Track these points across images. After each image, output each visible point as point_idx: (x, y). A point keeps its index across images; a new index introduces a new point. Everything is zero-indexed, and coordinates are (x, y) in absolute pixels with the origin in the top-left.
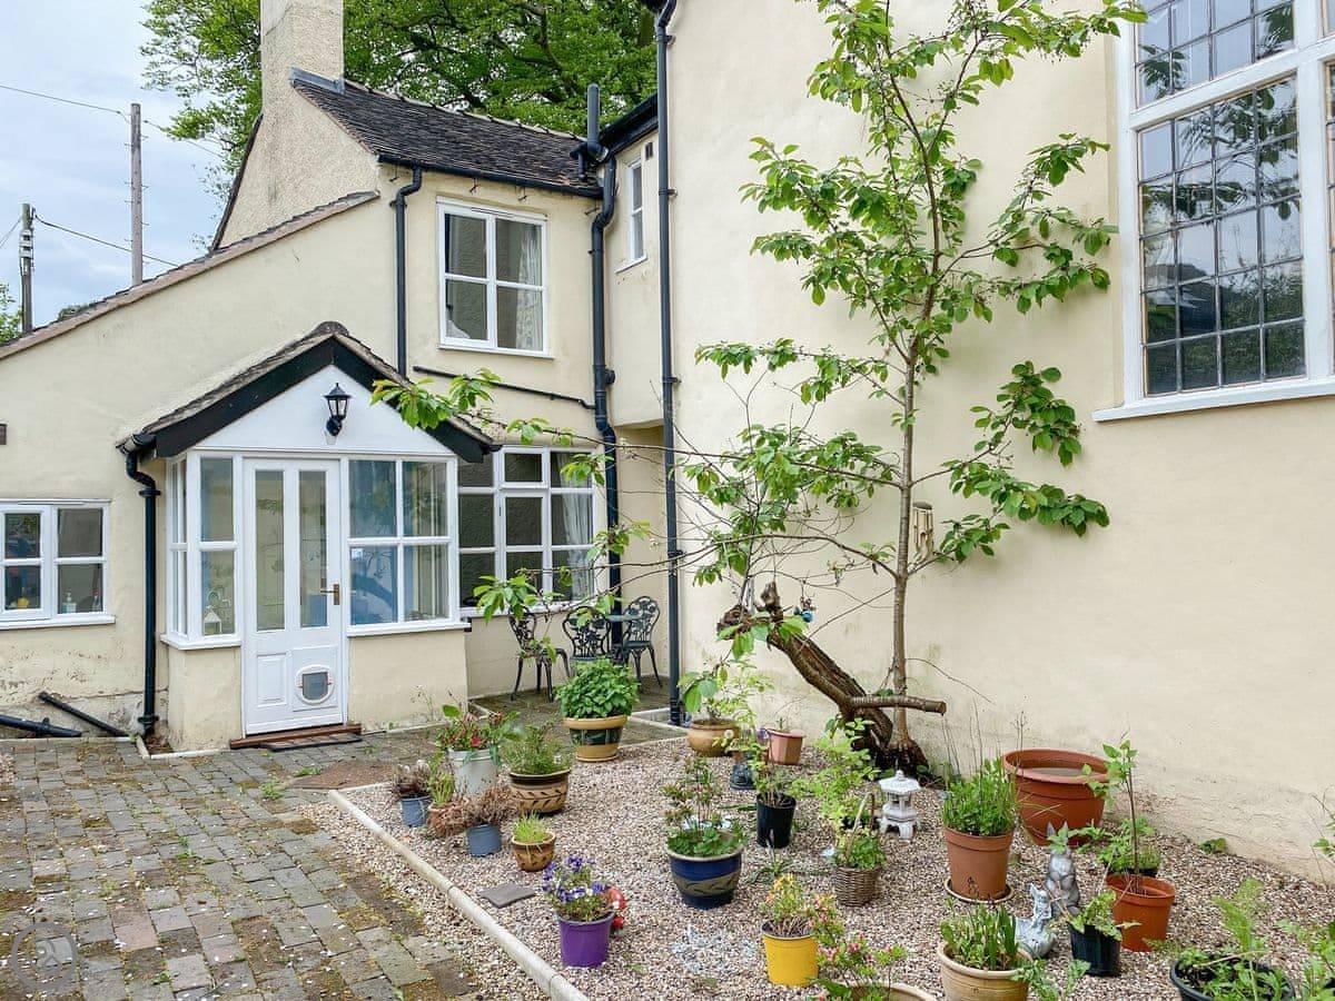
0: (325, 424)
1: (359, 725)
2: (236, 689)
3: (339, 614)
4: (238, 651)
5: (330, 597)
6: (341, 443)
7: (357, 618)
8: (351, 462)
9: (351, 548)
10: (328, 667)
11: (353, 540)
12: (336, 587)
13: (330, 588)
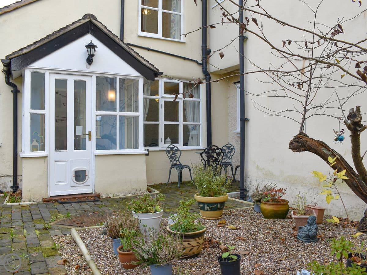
0: (86, 59)
1: (99, 194)
2: (45, 176)
3: (91, 145)
4: (46, 159)
5: (87, 137)
6: (93, 68)
7: (99, 147)
8: (97, 77)
9: (96, 115)
10: (85, 168)
11: (97, 112)
12: (90, 133)
13: (87, 133)
